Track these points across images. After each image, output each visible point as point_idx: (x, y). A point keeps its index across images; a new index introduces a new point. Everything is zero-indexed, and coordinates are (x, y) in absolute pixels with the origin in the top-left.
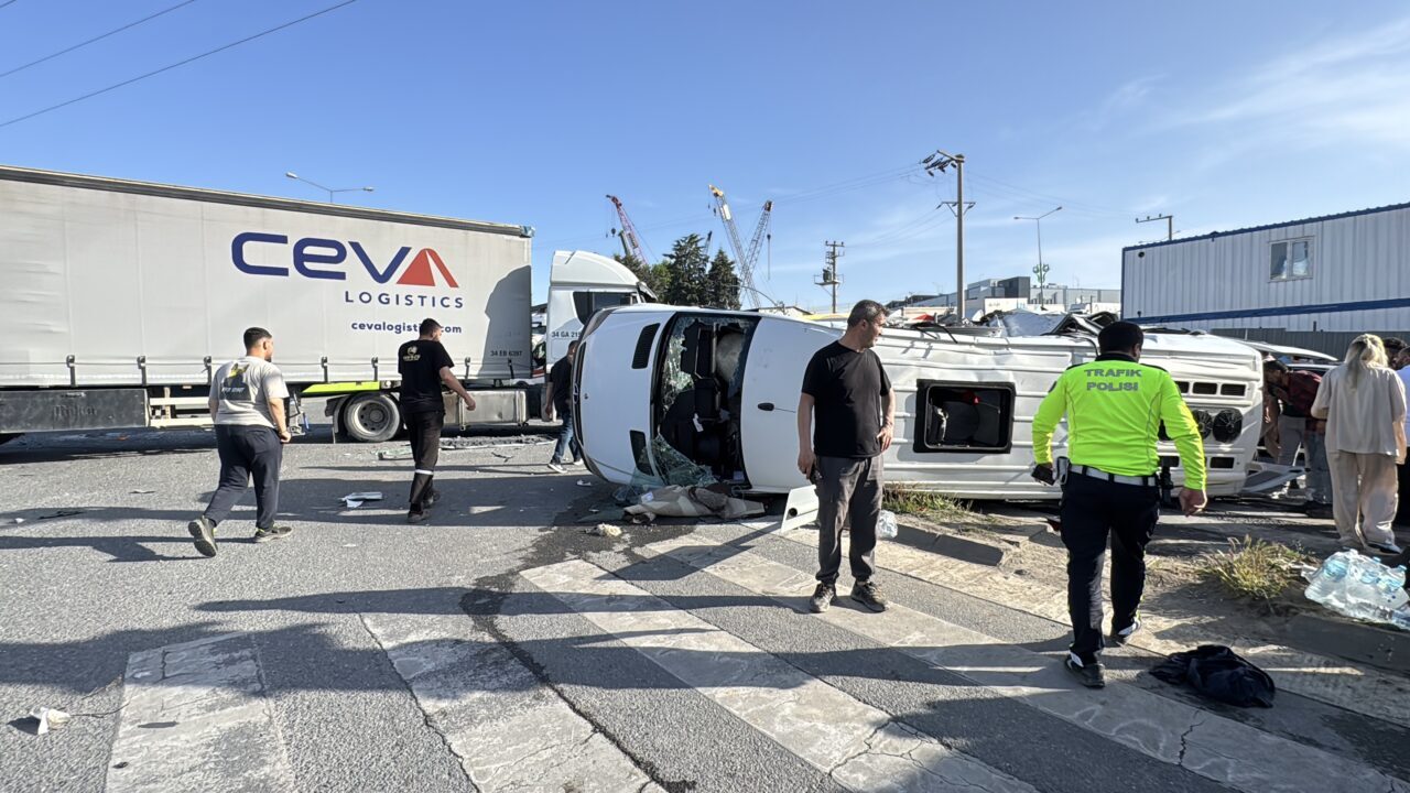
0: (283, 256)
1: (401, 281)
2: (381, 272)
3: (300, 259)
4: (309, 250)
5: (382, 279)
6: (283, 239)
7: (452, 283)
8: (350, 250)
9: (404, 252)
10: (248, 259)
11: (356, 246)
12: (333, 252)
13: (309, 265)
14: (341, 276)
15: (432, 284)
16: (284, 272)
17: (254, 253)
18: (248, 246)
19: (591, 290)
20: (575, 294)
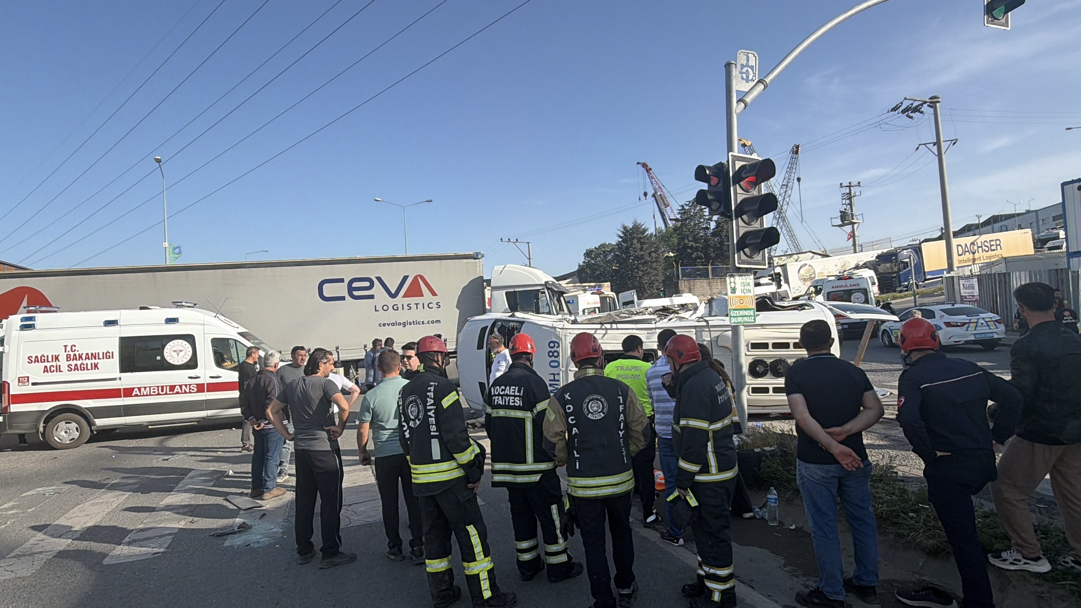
0: (341, 289)
1: (404, 296)
2: (393, 292)
3: (351, 289)
4: (355, 285)
5: (393, 296)
6: (342, 280)
7: (434, 294)
8: (376, 282)
9: (405, 278)
10: (326, 294)
11: (379, 279)
12: (367, 284)
13: (356, 293)
14: (372, 297)
15: (423, 296)
16: (343, 298)
17: (329, 290)
18: (325, 286)
19: (516, 290)
20: (507, 293)
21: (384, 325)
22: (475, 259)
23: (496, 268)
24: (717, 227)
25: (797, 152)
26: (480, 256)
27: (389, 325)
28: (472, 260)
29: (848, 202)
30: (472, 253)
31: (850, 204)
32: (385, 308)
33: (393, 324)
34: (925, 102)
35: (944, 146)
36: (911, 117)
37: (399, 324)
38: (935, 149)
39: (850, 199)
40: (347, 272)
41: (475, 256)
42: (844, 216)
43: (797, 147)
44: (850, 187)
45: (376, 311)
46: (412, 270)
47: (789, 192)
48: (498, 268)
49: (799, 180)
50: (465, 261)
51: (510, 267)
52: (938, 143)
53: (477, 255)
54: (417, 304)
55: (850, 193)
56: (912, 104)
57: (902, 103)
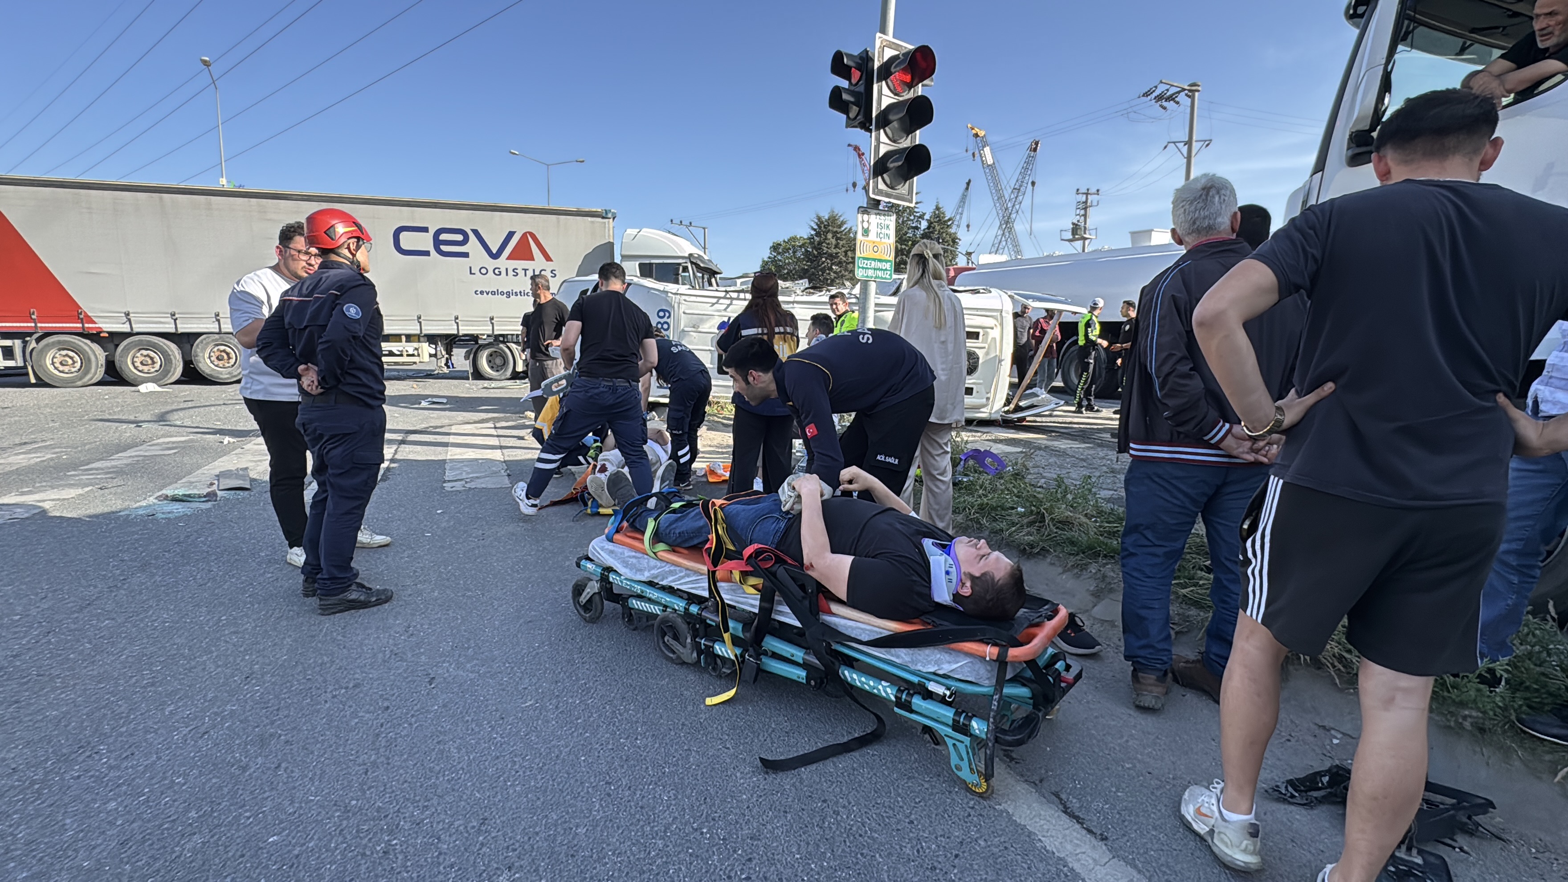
0: (425, 242)
1: (509, 258)
2: (494, 252)
3: (437, 243)
4: (443, 237)
5: (495, 256)
6: (425, 230)
7: (548, 258)
8: (472, 236)
9: (511, 234)
10: (404, 245)
11: (476, 232)
12: (459, 237)
13: (444, 248)
14: (466, 255)
15: (533, 259)
16: (427, 253)
17: (408, 240)
18: (403, 236)
19: (653, 261)
20: (640, 265)
21: (482, 293)
22: (603, 218)
23: (629, 231)
24: (929, 228)
25: (1035, 150)
26: (610, 215)
27: (488, 294)
28: (600, 220)
29: (1082, 212)
30: (599, 210)
31: (1085, 216)
32: (484, 271)
33: (493, 293)
34: (1184, 90)
35: (1195, 146)
36: (1165, 108)
37: (502, 293)
38: (1185, 150)
39: (1085, 209)
40: (435, 219)
41: (604, 215)
42: (1075, 229)
43: (1037, 143)
44: (1087, 194)
45: (471, 273)
46: (521, 224)
47: (1021, 198)
48: (631, 232)
49: (1033, 183)
50: (589, 219)
51: (646, 231)
52: (1189, 143)
53: (606, 213)
54: (525, 270)
55: (1086, 202)
56: (1168, 90)
57: (1156, 87)
